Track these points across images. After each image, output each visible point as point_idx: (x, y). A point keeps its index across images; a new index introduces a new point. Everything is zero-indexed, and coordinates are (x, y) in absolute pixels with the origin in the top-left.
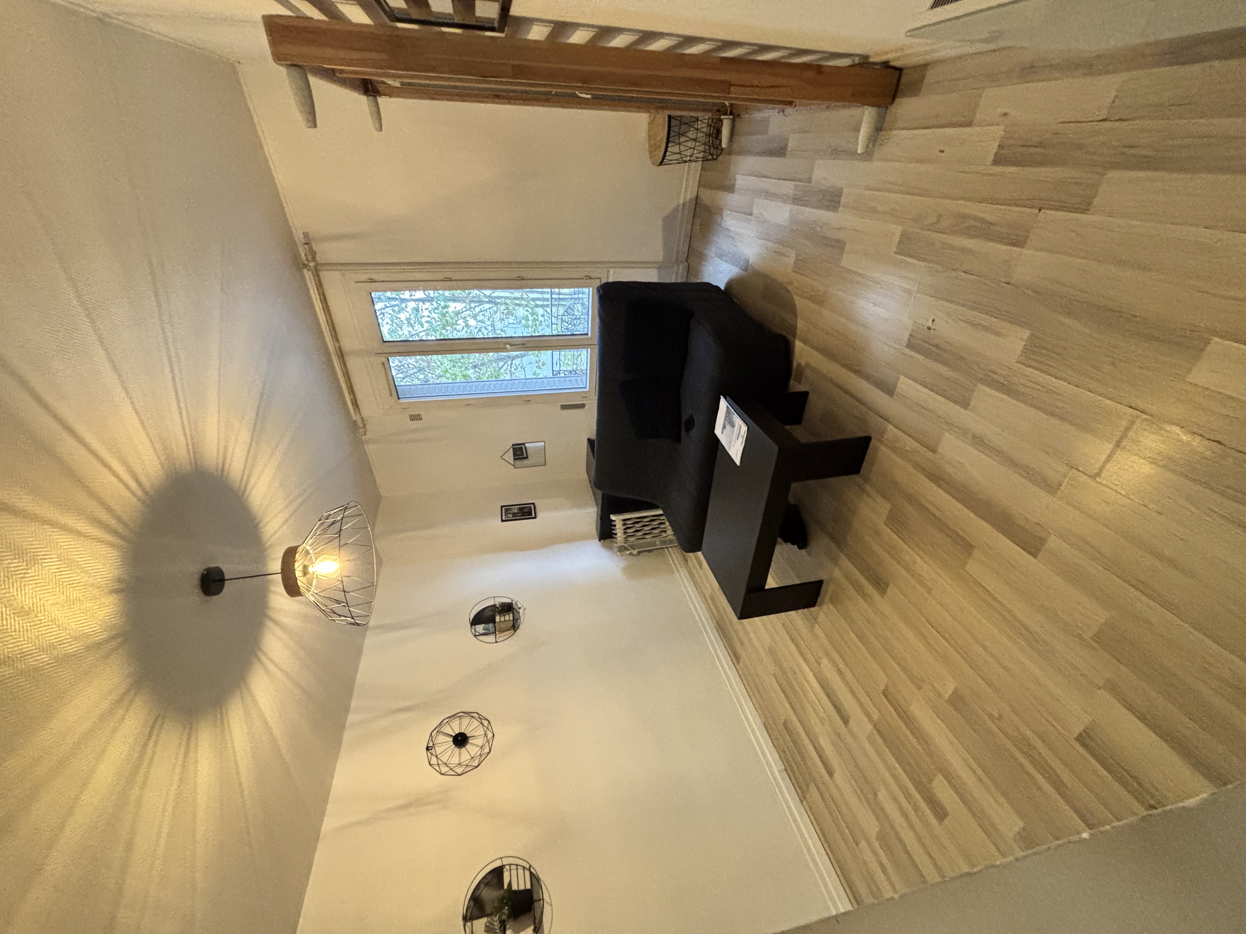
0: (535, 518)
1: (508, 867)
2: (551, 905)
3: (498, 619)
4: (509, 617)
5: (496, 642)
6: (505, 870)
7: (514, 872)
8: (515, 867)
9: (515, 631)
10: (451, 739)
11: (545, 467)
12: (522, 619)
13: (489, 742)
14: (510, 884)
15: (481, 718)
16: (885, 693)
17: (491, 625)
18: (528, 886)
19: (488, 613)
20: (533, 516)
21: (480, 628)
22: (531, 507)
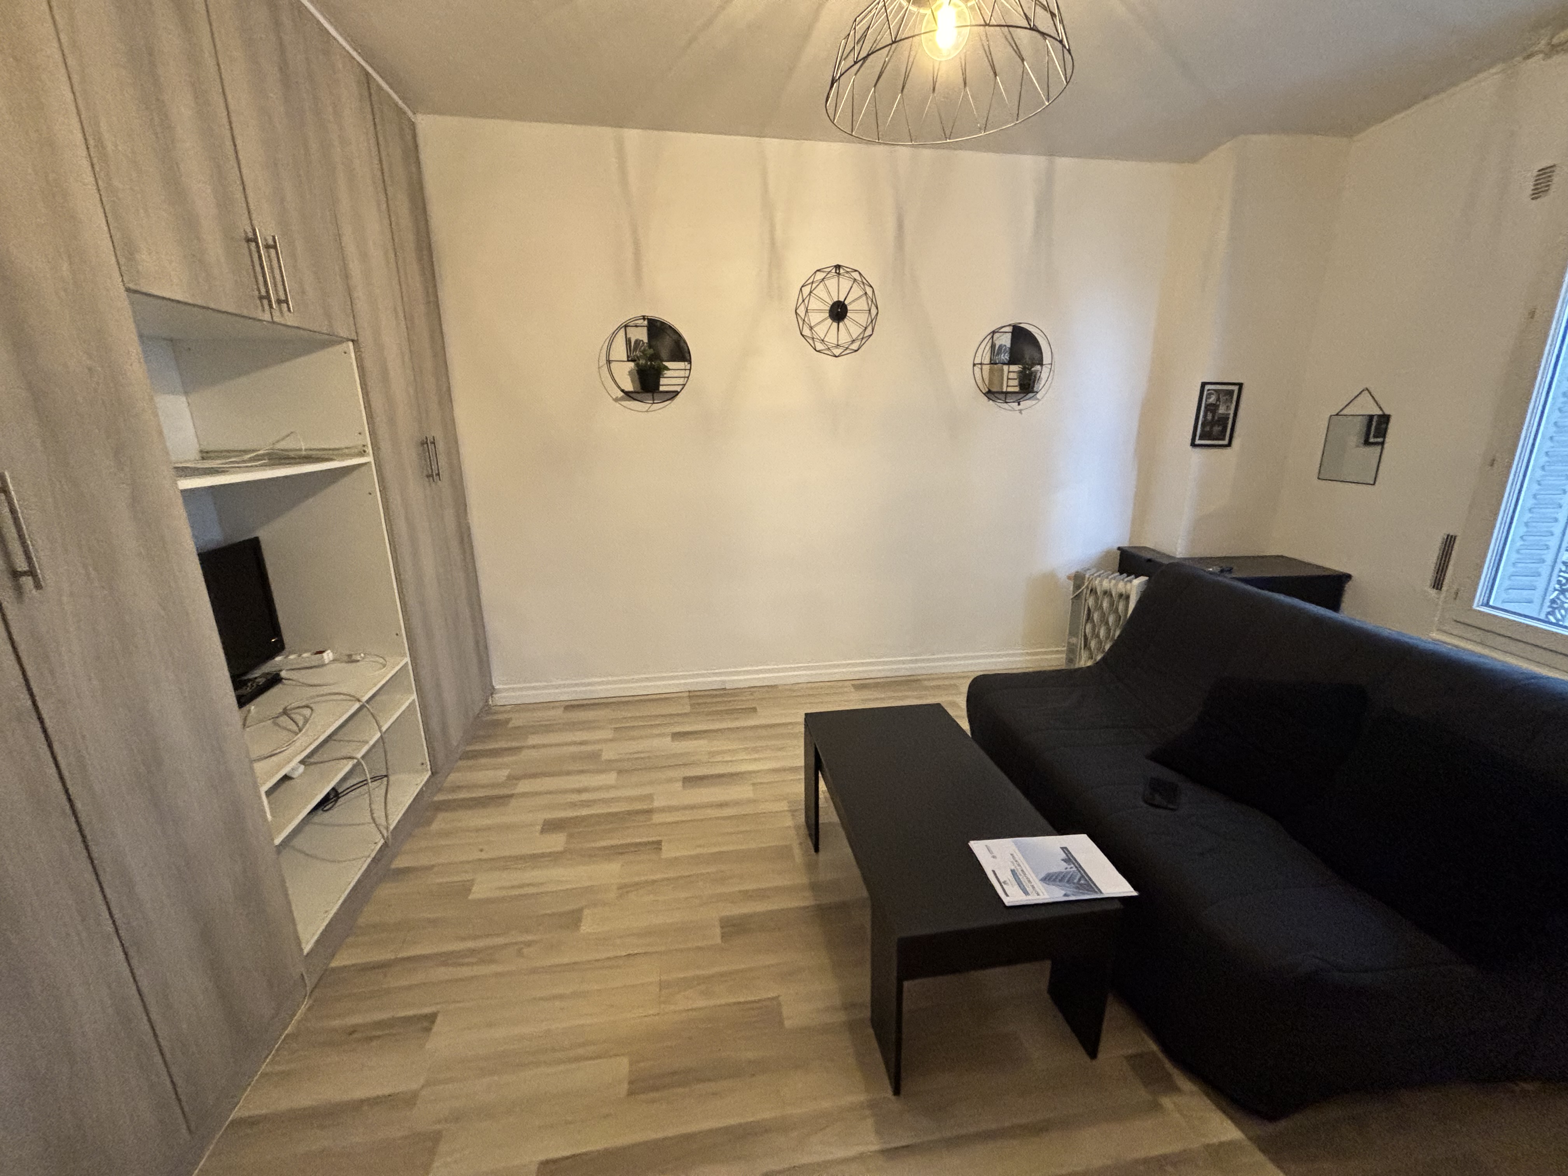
0: (1193, 444)
1: (688, 367)
2: (647, 411)
3: (1015, 368)
4: (1013, 385)
5: (974, 365)
6: (686, 363)
7: (682, 374)
8: (687, 375)
9: (984, 394)
10: (842, 299)
11: (1316, 477)
12: (1005, 406)
13: (828, 351)
14: (668, 369)
15: (864, 338)
16: (657, 846)
17: (1005, 357)
18: (662, 388)
19: (1028, 353)
20: (1198, 442)
21: (1005, 340)
22: (1223, 439)
